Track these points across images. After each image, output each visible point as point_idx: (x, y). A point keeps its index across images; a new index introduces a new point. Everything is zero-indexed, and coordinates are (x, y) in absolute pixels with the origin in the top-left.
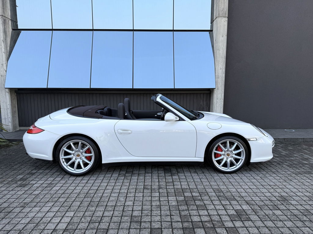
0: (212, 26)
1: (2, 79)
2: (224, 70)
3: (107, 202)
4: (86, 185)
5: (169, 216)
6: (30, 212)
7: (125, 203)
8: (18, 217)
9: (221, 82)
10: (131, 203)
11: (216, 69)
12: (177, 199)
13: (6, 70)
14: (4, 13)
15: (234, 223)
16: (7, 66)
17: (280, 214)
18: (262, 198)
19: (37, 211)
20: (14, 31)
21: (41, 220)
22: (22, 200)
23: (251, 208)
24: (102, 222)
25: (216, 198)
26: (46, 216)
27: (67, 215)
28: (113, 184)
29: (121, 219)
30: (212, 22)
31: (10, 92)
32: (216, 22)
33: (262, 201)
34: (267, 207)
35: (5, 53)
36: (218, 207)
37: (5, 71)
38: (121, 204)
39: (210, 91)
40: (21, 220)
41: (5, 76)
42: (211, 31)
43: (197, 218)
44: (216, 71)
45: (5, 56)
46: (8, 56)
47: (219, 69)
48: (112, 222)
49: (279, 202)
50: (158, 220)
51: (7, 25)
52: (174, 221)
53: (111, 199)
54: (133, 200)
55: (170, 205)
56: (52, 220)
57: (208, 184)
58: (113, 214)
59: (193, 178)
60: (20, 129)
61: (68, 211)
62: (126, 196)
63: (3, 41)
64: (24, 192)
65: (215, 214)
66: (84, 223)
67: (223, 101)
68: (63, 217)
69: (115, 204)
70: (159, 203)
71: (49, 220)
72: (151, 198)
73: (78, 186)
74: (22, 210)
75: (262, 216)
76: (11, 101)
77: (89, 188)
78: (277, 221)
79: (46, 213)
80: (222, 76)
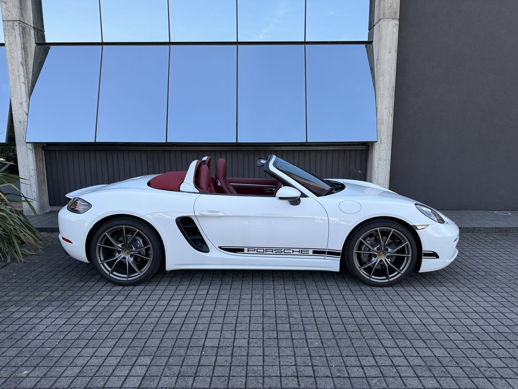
0: (371, 35)
1: (22, 128)
2: (392, 111)
3: (203, 340)
4: (167, 310)
5: (310, 366)
6: (78, 356)
7: (234, 343)
8: (61, 365)
9: (386, 130)
10: (244, 342)
11: (379, 109)
12: (320, 337)
13: (27, 112)
14: (22, 16)
15: (423, 381)
16: (28, 105)
17: (500, 366)
18: (465, 335)
19: (89, 354)
20: (39, 47)
21: (97, 371)
22: (64, 336)
23: (449, 354)
24: (199, 376)
25: (387, 335)
26: (104, 364)
27: (139, 362)
28: (212, 308)
29: (230, 370)
30: (371, 27)
31: (35, 148)
32: (379, 27)
33: (467, 341)
34: (476, 352)
35: (25, 84)
36: (391, 352)
37: (25, 114)
38: (228, 345)
39: (367, 145)
40: (65, 370)
41: (26, 123)
42: (369, 43)
43: (358, 370)
44: (378, 113)
45: (26, 88)
46: (29, 88)
47: (384, 108)
48: (215, 376)
49: (496, 344)
50: (292, 374)
51: (27, 37)
52: (318, 375)
53: (210, 334)
54: (247, 336)
55: (310, 346)
56: (115, 371)
57: (371, 309)
58: (215, 362)
59: (344, 298)
60: (52, 209)
61: (141, 356)
62: (235, 329)
63: (21, 63)
64: (66, 322)
65: (387, 364)
66: (168, 376)
67: (389, 162)
68: (133, 366)
69: (217, 343)
70: (291, 342)
71: (111, 371)
72: (277, 333)
73: (154, 310)
74: (65, 352)
75: (468, 369)
76: (36, 163)
77: (172, 313)
78: (496, 378)
79: (106, 359)
80: (387, 121)
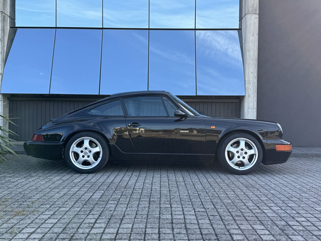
0: (241, 25)
11: (247, 73)
14: (4, 9)
20: (11, 29)
31: (4, 98)
32: (246, 19)
35: (2, 53)
39: (240, 99)
44: (246, 76)
45: (2, 56)
47: (250, 72)
51: (6, 22)
76: (4, 108)
80: (253, 81)
